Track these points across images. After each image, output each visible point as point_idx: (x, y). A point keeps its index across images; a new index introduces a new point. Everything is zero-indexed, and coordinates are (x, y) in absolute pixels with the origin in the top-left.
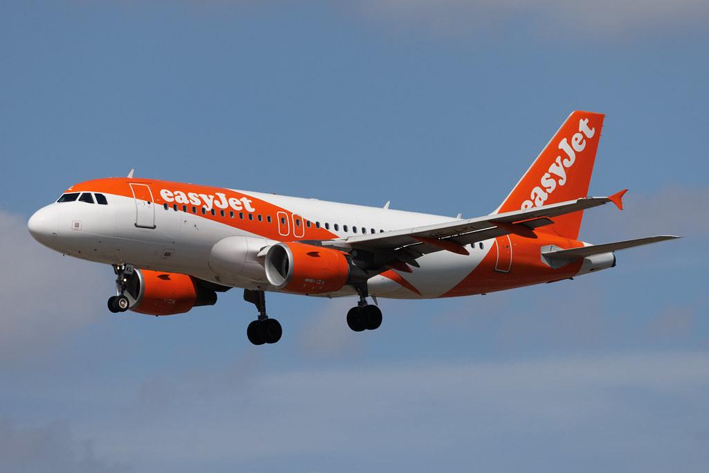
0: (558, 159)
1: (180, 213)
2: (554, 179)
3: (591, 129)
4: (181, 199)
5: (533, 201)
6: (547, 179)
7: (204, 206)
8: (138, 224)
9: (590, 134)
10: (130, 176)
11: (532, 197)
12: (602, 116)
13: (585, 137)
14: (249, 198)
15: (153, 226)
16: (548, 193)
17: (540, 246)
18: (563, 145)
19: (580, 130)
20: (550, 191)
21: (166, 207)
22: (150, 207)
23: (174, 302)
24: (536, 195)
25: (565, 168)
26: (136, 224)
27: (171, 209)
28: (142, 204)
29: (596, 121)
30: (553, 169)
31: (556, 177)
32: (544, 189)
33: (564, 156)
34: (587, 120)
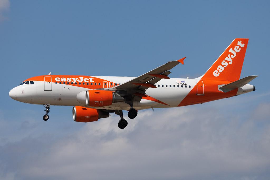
0: (229, 55)
1: (62, 85)
2: (227, 62)
3: (243, 44)
4: (63, 80)
5: (218, 70)
6: (224, 62)
7: (73, 82)
8: (45, 90)
9: (242, 46)
10: (50, 74)
11: (218, 69)
12: (248, 39)
13: (240, 47)
14: (93, 78)
15: (51, 90)
16: (225, 67)
17: (218, 85)
18: (231, 50)
19: (238, 45)
20: (225, 66)
21: (56, 83)
22: (49, 84)
23: (89, 117)
24: (219, 68)
25: (232, 58)
26: (44, 90)
27: (58, 84)
28: (47, 83)
29: (245, 41)
30: (227, 59)
31: (228, 62)
32: (223, 66)
33: (231, 54)
34: (241, 41)
